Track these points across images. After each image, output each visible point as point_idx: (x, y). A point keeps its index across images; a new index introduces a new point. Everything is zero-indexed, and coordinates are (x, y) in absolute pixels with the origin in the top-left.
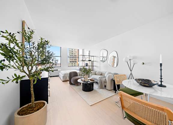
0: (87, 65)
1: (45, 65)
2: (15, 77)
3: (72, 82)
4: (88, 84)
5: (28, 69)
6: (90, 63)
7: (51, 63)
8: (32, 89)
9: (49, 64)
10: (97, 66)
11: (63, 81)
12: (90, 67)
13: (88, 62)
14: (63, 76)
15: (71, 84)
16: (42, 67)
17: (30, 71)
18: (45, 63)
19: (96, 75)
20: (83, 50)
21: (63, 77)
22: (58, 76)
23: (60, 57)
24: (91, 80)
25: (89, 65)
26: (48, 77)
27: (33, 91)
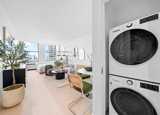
0: (61, 59)
1: (23, 59)
2: (3, 66)
3: (48, 74)
4: (60, 73)
5: (11, 61)
6: (64, 58)
7: (27, 58)
8: (13, 75)
9: (26, 58)
10: (70, 60)
11: (40, 73)
12: (65, 61)
13: (63, 57)
14: (40, 68)
15: (47, 75)
16: (21, 61)
17: (12, 63)
18: (23, 58)
19: (69, 67)
20: (60, 46)
21: (40, 70)
22: (36, 69)
23: (38, 53)
24: (62, 71)
25: (63, 59)
26: (25, 68)
27: (14, 76)
